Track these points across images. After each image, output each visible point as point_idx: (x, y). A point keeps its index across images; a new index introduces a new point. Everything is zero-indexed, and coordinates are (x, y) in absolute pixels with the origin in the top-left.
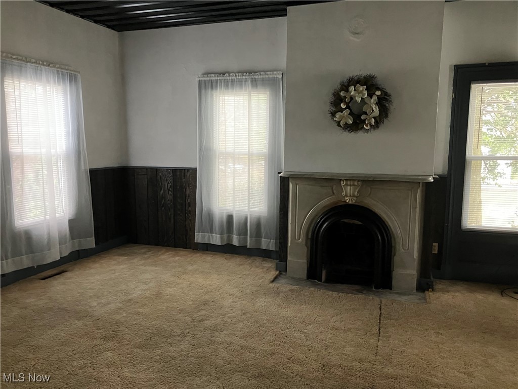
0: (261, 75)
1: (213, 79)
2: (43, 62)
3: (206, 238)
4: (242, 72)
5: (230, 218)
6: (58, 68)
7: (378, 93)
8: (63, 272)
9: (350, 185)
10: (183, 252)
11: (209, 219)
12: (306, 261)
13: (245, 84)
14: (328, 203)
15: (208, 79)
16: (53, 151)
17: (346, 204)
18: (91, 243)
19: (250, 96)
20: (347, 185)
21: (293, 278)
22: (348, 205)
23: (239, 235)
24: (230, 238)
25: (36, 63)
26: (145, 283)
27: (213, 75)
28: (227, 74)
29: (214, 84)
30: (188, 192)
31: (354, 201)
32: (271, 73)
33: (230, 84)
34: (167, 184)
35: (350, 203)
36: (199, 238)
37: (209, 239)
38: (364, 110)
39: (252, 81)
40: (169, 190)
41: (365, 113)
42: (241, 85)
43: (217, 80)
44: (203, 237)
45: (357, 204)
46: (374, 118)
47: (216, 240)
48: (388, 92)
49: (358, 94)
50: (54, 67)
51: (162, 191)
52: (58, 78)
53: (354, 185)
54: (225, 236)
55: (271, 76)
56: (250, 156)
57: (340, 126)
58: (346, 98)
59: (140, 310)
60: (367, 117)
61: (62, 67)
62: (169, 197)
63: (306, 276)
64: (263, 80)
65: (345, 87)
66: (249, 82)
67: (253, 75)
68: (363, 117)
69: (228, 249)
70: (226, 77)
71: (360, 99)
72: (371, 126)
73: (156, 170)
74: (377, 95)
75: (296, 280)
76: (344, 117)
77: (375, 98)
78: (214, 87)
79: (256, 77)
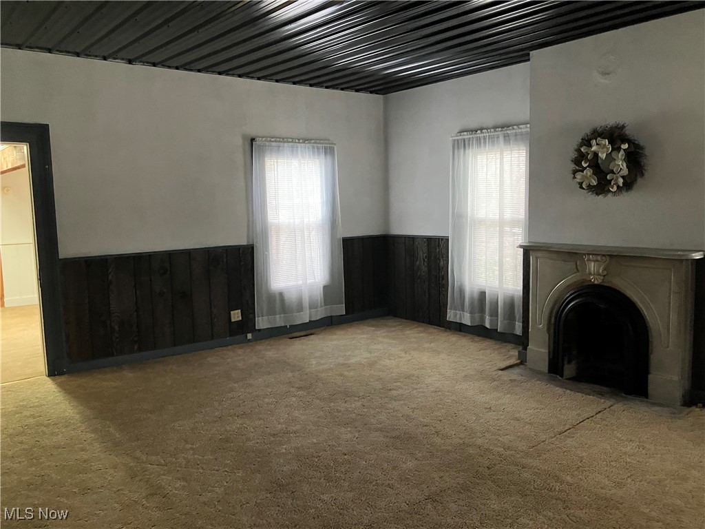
0: (513, 129)
1: (465, 137)
2: (299, 140)
3: (458, 316)
4: (495, 128)
5: (483, 294)
6: (314, 143)
7: (625, 146)
8: (311, 334)
9: (594, 261)
10: (433, 330)
11: (461, 294)
12: (547, 351)
13: (497, 141)
14: (572, 281)
15: (461, 137)
16: (306, 220)
17: (591, 283)
18: (340, 310)
19: (502, 154)
20: (589, 260)
21: (532, 370)
22: (594, 286)
23: (491, 316)
24: (483, 319)
25: (292, 142)
26: (371, 353)
27: (465, 133)
28: (479, 132)
29: (467, 143)
30: (442, 263)
31: (600, 281)
32: (524, 126)
33: (482, 141)
34: (422, 253)
35: (596, 282)
36: (451, 316)
37: (461, 319)
38: (610, 168)
39: (505, 137)
40: (424, 261)
41: (612, 172)
42: (493, 142)
43: (470, 138)
44: (455, 315)
45: (602, 284)
46: (623, 177)
47: (467, 320)
48: (641, 144)
49: (602, 149)
50: (309, 143)
51: (418, 262)
52: (314, 152)
53: (598, 261)
54: (477, 315)
55: (524, 130)
56: (502, 223)
57: (584, 189)
58: (589, 154)
59: (346, 373)
60: (615, 176)
61: (318, 141)
62: (424, 269)
63: (547, 368)
64: (516, 135)
65: (587, 142)
66: (501, 138)
67: (506, 130)
68: (608, 177)
69: (479, 332)
70: (479, 134)
71: (605, 154)
72: (618, 187)
73: (413, 239)
74: (624, 150)
75: (535, 373)
76: (587, 177)
77: (622, 152)
78: (467, 146)
79: (509, 132)
